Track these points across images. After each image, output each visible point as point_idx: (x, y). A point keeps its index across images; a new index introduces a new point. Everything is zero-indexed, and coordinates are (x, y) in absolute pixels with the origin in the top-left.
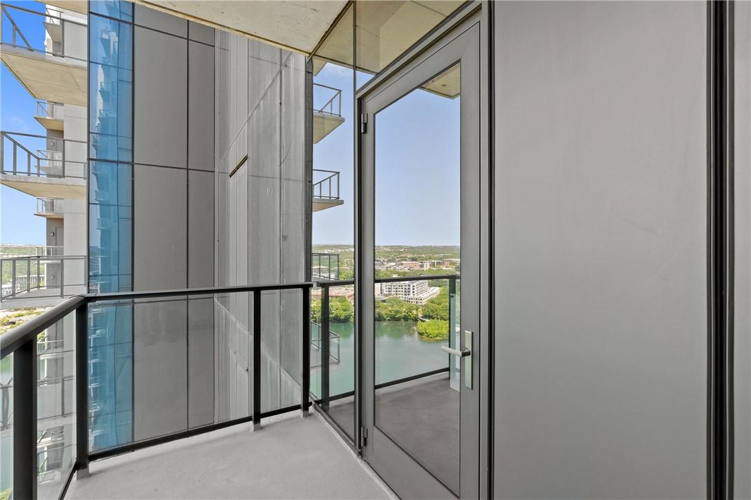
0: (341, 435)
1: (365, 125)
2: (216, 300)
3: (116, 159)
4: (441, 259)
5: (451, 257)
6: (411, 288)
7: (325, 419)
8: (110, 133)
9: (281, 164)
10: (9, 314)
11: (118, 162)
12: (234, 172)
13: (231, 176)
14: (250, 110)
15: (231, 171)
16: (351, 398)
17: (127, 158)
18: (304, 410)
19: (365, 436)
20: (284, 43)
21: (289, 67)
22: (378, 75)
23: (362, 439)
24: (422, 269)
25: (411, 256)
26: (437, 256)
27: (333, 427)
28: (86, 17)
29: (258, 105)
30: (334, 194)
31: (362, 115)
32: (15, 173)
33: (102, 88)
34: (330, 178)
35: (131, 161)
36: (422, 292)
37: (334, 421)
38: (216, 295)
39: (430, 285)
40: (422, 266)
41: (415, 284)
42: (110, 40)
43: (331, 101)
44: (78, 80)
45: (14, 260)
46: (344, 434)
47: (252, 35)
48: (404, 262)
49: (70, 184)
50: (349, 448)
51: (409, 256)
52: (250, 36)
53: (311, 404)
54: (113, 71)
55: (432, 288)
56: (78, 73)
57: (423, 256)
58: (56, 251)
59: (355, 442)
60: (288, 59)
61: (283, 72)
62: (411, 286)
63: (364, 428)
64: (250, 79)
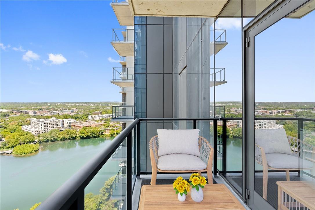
0: (234, 190)
1: (249, 43)
2: (173, 123)
3: (140, 72)
4: (284, 109)
5: (291, 109)
6: (264, 124)
7: (225, 181)
8: (138, 64)
9: (202, 67)
10: (113, 123)
11: (141, 73)
12: (181, 72)
13: (179, 75)
14: (187, 47)
15: (179, 72)
16: (241, 174)
17: (144, 71)
18: (214, 174)
19: (249, 194)
20: (205, 15)
21: (206, 25)
22: (256, 17)
23: (247, 195)
24: (271, 114)
25: (264, 107)
26: (282, 107)
27: (229, 185)
28: (133, 26)
29: (191, 44)
30: (222, 78)
31: (247, 38)
32: (116, 80)
33: (136, 49)
34: (220, 71)
35: (146, 72)
36: (271, 127)
37: (230, 183)
38: (173, 121)
39: (277, 123)
40: (271, 113)
41: (266, 122)
42: (138, 32)
43: (220, 36)
44: (131, 48)
45: (116, 107)
46: (236, 190)
47: (192, 16)
48: (258, 110)
49: (129, 82)
50: (239, 198)
51: (262, 108)
52: (191, 16)
53: (217, 172)
54: (140, 43)
55: (279, 125)
56: (131, 45)
57: (272, 107)
58: (124, 104)
59: (242, 195)
60: (205, 21)
61: (203, 28)
62: (264, 123)
63: (248, 190)
64: (187, 34)
